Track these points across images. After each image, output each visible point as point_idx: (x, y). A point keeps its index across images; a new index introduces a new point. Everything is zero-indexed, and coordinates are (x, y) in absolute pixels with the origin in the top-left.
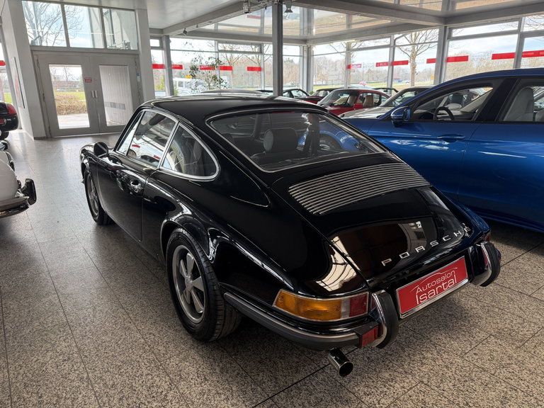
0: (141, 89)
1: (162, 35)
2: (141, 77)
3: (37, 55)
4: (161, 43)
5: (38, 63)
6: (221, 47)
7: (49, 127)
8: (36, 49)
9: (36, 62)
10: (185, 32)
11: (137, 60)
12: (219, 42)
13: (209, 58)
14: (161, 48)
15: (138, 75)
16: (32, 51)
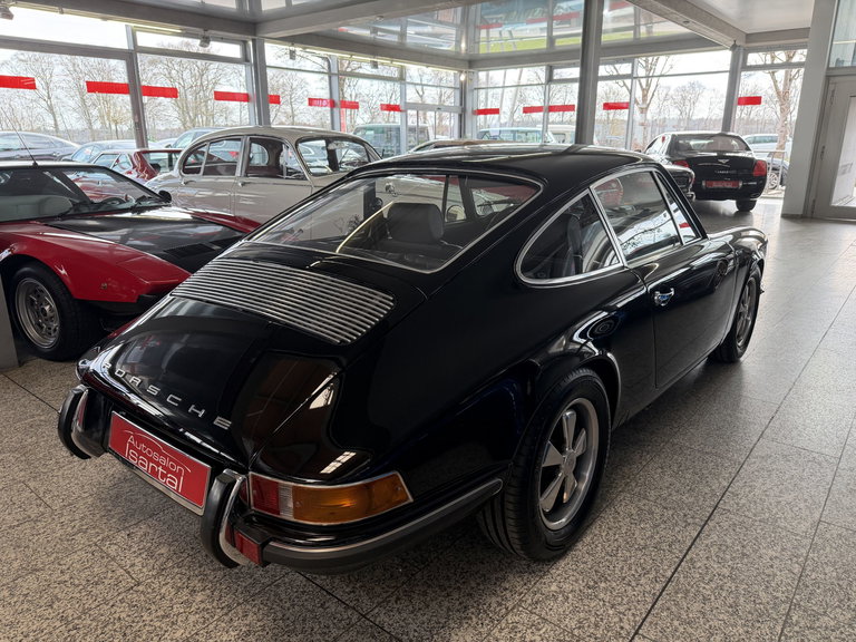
8: (835, 73)
9: (829, 95)
16: (828, 78)
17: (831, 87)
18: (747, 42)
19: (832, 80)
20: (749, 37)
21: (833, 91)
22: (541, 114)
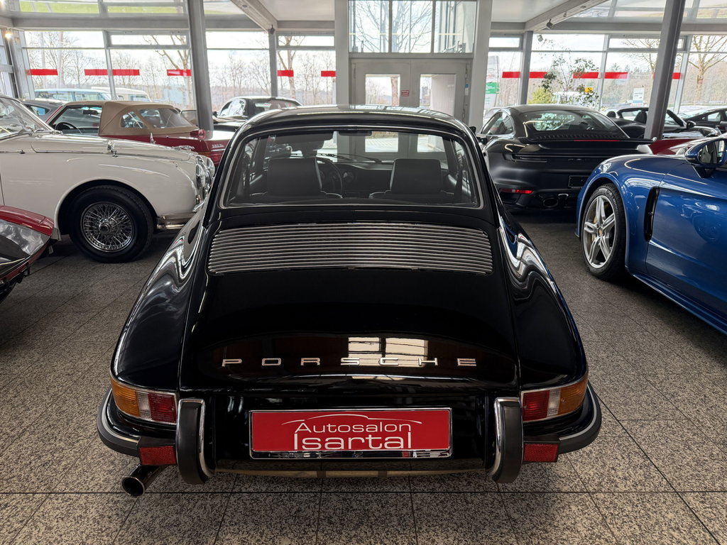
0: (468, 105)
1: (523, 31)
2: (470, 90)
3: (355, 64)
4: (522, 42)
5: (355, 73)
6: (615, 43)
7: (355, 149)
8: (354, 56)
9: (353, 72)
10: (549, 25)
11: (468, 66)
12: (612, 36)
13: (577, 61)
14: (520, 49)
15: (467, 86)
16: (350, 59)
17: (353, 66)
18: (278, 27)
19: (353, 61)
20: (280, 23)
21: (355, 69)
22: (107, 77)
